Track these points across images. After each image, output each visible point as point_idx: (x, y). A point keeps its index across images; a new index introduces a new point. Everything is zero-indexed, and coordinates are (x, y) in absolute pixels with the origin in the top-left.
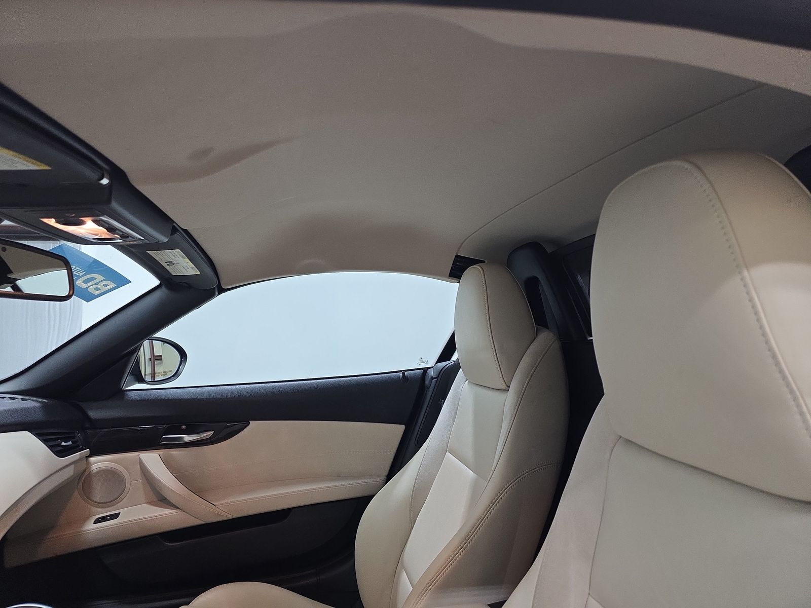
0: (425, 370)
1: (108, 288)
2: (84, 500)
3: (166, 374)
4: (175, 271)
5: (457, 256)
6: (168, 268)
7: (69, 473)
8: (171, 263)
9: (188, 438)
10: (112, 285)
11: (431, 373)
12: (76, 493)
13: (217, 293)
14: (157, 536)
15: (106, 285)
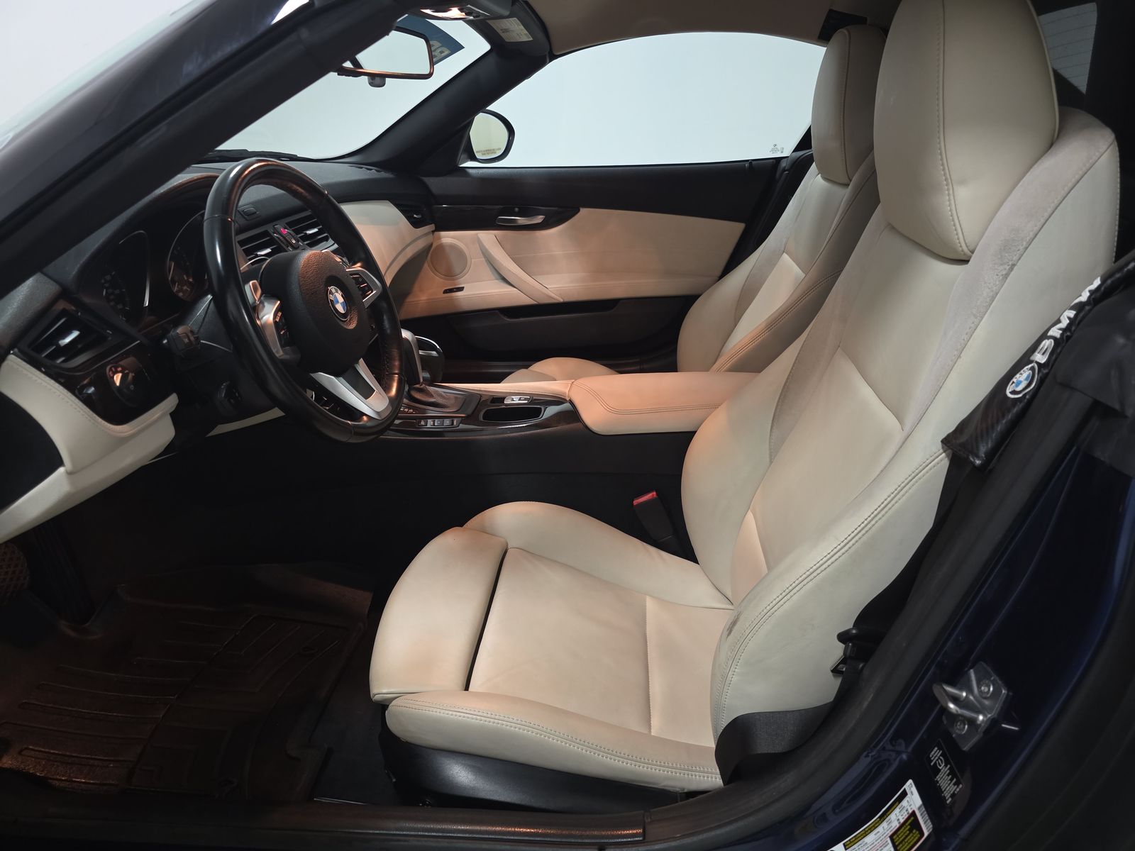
0: (779, 160)
1: (443, 55)
2: (433, 272)
3: (495, 153)
4: (509, 38)
5: (831, 11)
6: (502, 35)
7: (421, 244)
8: (506, 31)
9: (521, 220)
10: (447, 52)
11: (784, 164)
12: (426, 265)
13: (548, 61)
14: (497, 311)
15: (442, 52)
